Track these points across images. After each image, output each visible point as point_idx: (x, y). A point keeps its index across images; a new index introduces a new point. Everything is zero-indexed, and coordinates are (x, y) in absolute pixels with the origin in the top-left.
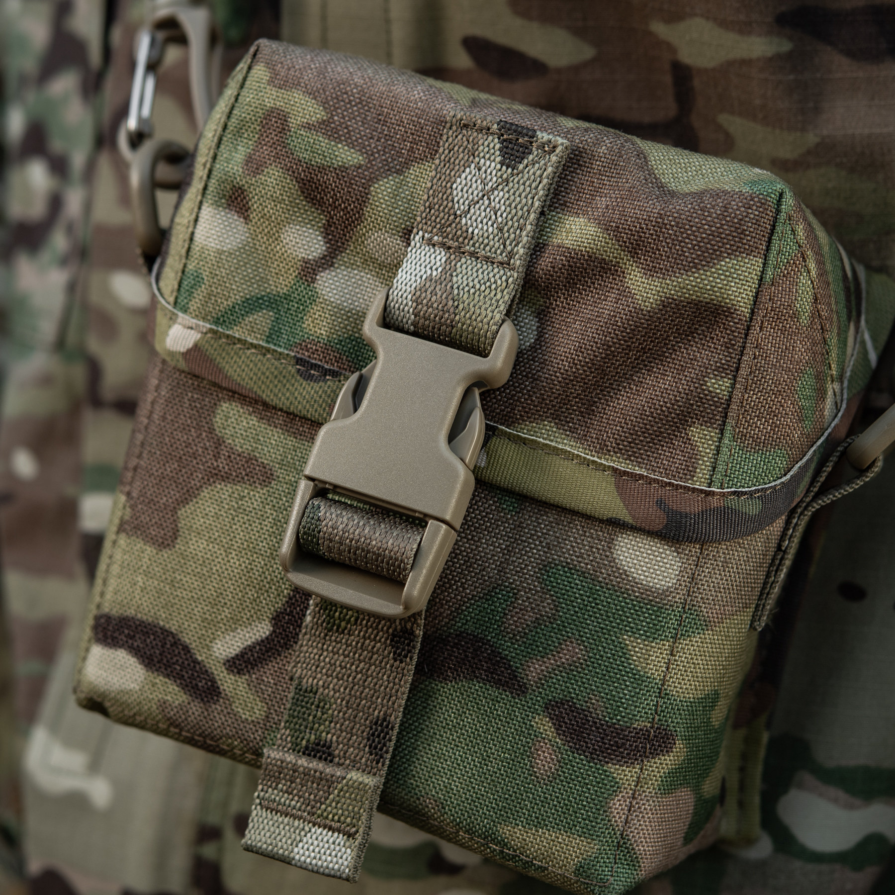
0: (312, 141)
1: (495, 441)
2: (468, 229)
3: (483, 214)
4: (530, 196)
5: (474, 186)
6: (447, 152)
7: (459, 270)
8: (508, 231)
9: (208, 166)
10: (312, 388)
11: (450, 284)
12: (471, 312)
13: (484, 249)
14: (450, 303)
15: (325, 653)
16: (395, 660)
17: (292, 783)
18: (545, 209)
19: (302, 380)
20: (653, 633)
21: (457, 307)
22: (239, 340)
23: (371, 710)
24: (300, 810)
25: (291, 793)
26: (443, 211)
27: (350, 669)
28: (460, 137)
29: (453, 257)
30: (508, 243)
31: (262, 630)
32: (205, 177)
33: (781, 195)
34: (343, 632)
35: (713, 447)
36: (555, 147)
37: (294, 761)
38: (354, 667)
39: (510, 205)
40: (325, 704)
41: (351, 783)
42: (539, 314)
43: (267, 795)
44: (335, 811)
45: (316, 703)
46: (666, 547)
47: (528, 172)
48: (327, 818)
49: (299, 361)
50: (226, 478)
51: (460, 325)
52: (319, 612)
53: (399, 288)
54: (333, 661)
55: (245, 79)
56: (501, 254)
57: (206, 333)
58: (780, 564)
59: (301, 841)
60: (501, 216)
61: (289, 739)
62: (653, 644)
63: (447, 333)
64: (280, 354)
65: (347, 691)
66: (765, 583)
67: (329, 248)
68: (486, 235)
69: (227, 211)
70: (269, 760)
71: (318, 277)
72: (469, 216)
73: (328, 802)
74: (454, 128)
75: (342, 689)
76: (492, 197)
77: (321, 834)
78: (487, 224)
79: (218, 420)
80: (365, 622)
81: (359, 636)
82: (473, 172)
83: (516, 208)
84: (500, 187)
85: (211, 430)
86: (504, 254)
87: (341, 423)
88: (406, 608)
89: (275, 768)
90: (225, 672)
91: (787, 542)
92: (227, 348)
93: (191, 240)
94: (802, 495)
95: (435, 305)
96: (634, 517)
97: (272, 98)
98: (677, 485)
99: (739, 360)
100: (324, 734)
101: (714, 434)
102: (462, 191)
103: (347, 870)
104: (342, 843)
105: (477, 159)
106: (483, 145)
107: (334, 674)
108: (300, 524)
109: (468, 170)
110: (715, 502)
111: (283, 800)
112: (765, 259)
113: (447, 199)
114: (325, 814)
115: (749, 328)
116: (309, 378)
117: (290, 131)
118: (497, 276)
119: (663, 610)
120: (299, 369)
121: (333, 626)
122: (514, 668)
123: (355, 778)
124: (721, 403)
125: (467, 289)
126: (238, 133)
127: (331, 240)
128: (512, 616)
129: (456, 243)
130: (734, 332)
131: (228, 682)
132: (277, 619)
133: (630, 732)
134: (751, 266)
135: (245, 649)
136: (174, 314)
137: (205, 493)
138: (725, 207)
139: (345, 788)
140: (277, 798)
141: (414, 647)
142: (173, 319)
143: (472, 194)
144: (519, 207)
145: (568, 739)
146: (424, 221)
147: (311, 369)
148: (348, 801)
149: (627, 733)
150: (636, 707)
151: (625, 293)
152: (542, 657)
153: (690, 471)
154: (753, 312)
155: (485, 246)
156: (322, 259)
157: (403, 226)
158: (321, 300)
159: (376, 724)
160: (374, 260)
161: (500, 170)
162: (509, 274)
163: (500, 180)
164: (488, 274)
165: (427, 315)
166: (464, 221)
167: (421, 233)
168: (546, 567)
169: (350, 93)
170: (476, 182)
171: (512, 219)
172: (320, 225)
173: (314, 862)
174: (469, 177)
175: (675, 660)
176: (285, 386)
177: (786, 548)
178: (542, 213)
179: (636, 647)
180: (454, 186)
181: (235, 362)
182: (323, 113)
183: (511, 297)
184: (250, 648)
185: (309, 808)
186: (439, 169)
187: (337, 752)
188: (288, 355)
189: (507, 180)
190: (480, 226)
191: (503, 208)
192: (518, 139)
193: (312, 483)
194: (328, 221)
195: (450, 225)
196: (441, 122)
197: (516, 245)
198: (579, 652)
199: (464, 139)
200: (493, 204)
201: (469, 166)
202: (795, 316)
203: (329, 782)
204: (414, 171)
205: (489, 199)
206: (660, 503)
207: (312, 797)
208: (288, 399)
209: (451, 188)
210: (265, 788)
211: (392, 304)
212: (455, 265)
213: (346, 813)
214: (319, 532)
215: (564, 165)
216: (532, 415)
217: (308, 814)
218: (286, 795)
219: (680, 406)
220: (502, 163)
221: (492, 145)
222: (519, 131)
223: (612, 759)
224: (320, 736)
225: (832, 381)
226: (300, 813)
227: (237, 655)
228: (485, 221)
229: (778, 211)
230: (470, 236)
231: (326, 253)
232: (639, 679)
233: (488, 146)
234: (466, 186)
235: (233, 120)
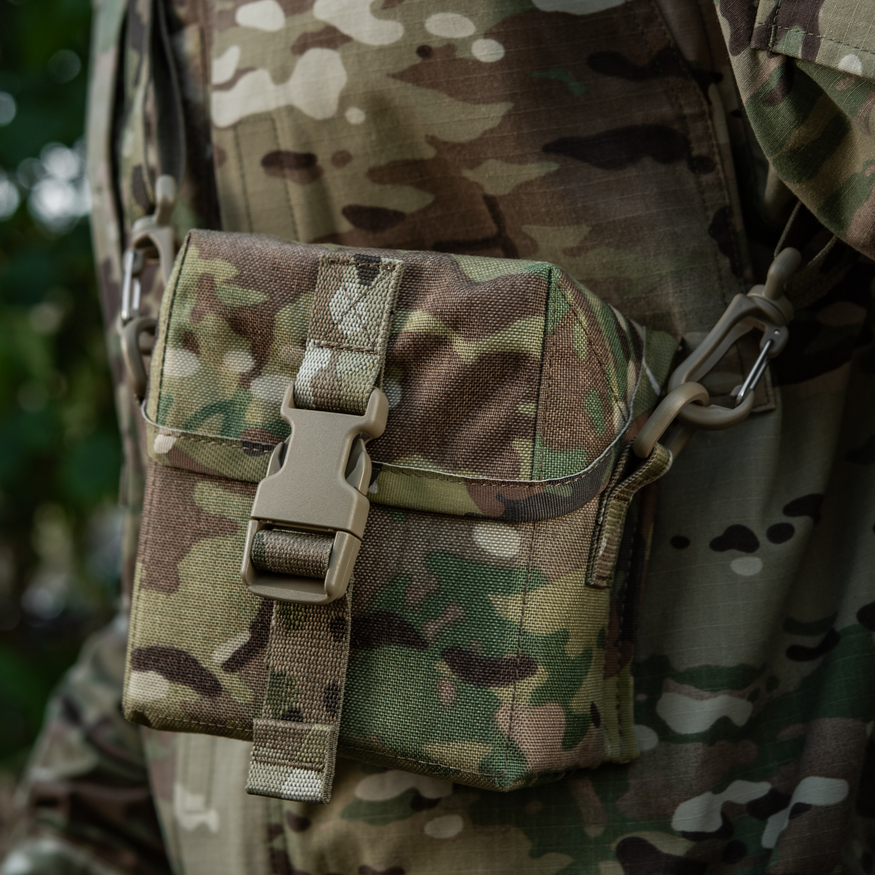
0: (231, 291)
1: (382, 475)
2: (343, 332)
3: (352, 320)
4: (382, 302)
5: (343, 302)
6: (322, 282)
7: (340, 361)
8: (370, 329)
9: (167, 321)
10: (255, 461)
11: (335, 371)
12: (350, 387)
13: (356, 344)
14: (336, 383)
15: (288, 646)
16: (335, 641)
17: (275, 741)
18: (394, 310)
19: (248, 456)
20: (508, 590)
21: (341, 385)
22: (203, 437)
23: (324, 680)
24: (283, 759)
25: (276, 748)
26: (325, 323)
27: (306, 654)
28: (330, 270)
29: (335, 353)
30: (371, 337)
31: (244, 637)
32: (165, 330)
33: (550, 271)
34: (298, 629)
35: (529, 452)
36: (394, 266)
37: (274, 725)
38: (308, 652)
39: (369, 311)
40: (292, 682)
41: (315, 733)
42: (401, 382)
43: (259, 753)
44: (306, 755)
45: (286, 682)
46: (508, 528)
47: (378, 286)
48: (302, 761)
49: (245, 444)
50: (206, 535)
51: (344, 397)
52: (280, 618)
53: (301, 380)
54: (293, 651)
55: (184, 258)
56: (367, 345)
57: (180, 437)
58: (599, 535)
59: (286, 781)
60: (364, 319)
61: (270, 711)
62: (509, 597)
63: (337, 405)
64: (231, 441)
65: (306, 670)
66: (591, 550)
67: (256, 362)
68: (355, 334)
69: (183, 350)
70: (257, 727)
71: (251, 384)
72: (342, 323)
73: (301, 749)
74: (325, 265)
75: (302, 670)
76: (357, 308)
77: (299, 773)
78: (355, 326)
79: (197, 496)
80: (311, 618)
81: (308, 629)
82: (342, 293)
83: (373, 312)
84: (361, 300)
85: (193, 504)
86: (369, 345)
87: (272, 477)
88: (329, 595)
89: (262, 732)
90: (223, 672)
91: (602, 518)
92: (195, 444)
93: (162, 374)
94: (607, 483)
95: (326, 387)
96: (482, 510)
97: (202, 267)
98: (508, 482)
99: (538, 389)
100: (294, 703)
101: (529, 443)
102: (336, 306)
103: (320, 795)
104: (314, 777)
105: (343, 283)
106: (346, 273)
107: (296, 660)
108: (251, 550)
109: (338, 292)
110: (536, 490)
111: (270, 754)
112: (546, 317)
113: (326, 314)
114: (300, 758)
115: (542, 366)
116: (253, 454)
117: (216, 287)
118: (366, 360)
119: (513, 572)
120: (245, 450)
121: (290, 626)
122: (417, 631)
123: (317, 729)
124: (531, 421)
125: (346, 372)
126: (184, 295)
127: (257, 357)
128: (411, 594)
129: (337, 343)
130: (531, 370)
131: (227, 680)
132: (253, 628)
133: (502, 662)
134: (536, 323)
135: (235, 653)
136: (157, 428)
137: (194, 548)
138: (511, 285)
139: (312, 737)
140: (267, 753)
141: (346, 630)
142: (156, 431)
143: (343, 307)
144: (375, 311)
145: (461, 674)
146: (313, 332)
147: (253, 448)
148: (315, 746)
149: (500, 663)
150: (504, 643)
151: (454, 356)
152: (435, 619)
153: (516, 471)
154: (543, 355)
155: (356, 342)
156: (253, 371)
157: (300, 338)
158: (255, 399)
159: (329, 689)
160: (287, 366)
161: (359, 288)
162: (374, 357)
163: (360, 295)
164: (360, 360)
165: (321, 395)
166: (339, 327)
167: (312, 340)
168: (428, 555)
169: (253, 254)
170: (344, 299)
171: (371, 320)
172: (248, 348)
173: (297, 793)
174: (339, 297)
175: (528, 607)
176: (237, 462)
177: (602, 522)
178: (392, 313)
179: (497, 601)
180: (330, 304)
181: (202, 453)
182: (236, 271)
183: (377, 372)
184: (238, 652)
185: (289, 756)
186: (318, 295)
187: (304, 715)
188: (236, 441)
189: (365, 294)
190: (351, 328)
191: (365, 313)
192: (369, 265)
193: (257, 522)
194: (252, 344)
195: (331, 331)
196: (316, 263)
197: (377, 337)
198: (460, 611)
199: (333, 271)
200: (357, 312)
201: (338, 289)
202: (575, 354)
203: (299, 736)
204: (303, 299)
205: (355, 309)
206: (499, 496)
207: (290, 748)
208: (240, 471)
209: (328, 306)
210: (258, 747)
211: (298, 392)
212: (338, 358)
213: (315, 755)
214: (264, 553)
215: (403, 278)
216: (404, 452)
217: (289, 761)
218: (272, 750)
219: (503, 428)
220: (360, 283)
221: (352, 272)
222: (369, 260)
223: (492, 683)
224: (292, 705)
225: (617, 401)
226: (283, 761)
227: (230, 659)
228: (354, 324)
229: (550, 283)
230: (345, 336)
231: (254, 367)
232: (503, 623)
233: (349, 273)
234: (338, 303)
235: (179, 287)
